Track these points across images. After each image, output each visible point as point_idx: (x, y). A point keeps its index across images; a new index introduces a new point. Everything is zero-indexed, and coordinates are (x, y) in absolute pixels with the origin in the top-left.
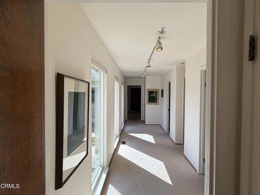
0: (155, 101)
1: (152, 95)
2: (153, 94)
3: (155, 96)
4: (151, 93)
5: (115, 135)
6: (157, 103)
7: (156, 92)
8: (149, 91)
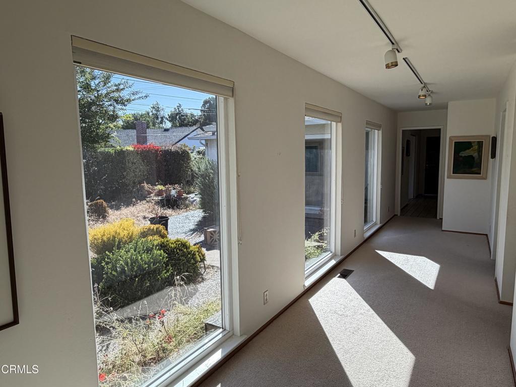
0: (474, 169)
1: (464, 154)
2: (467, 151)
3: (474, 156)
4: (461, 146)
5: (331, 252)
6: (480, 174)
7: (480, 144)
8: (455, 142)
